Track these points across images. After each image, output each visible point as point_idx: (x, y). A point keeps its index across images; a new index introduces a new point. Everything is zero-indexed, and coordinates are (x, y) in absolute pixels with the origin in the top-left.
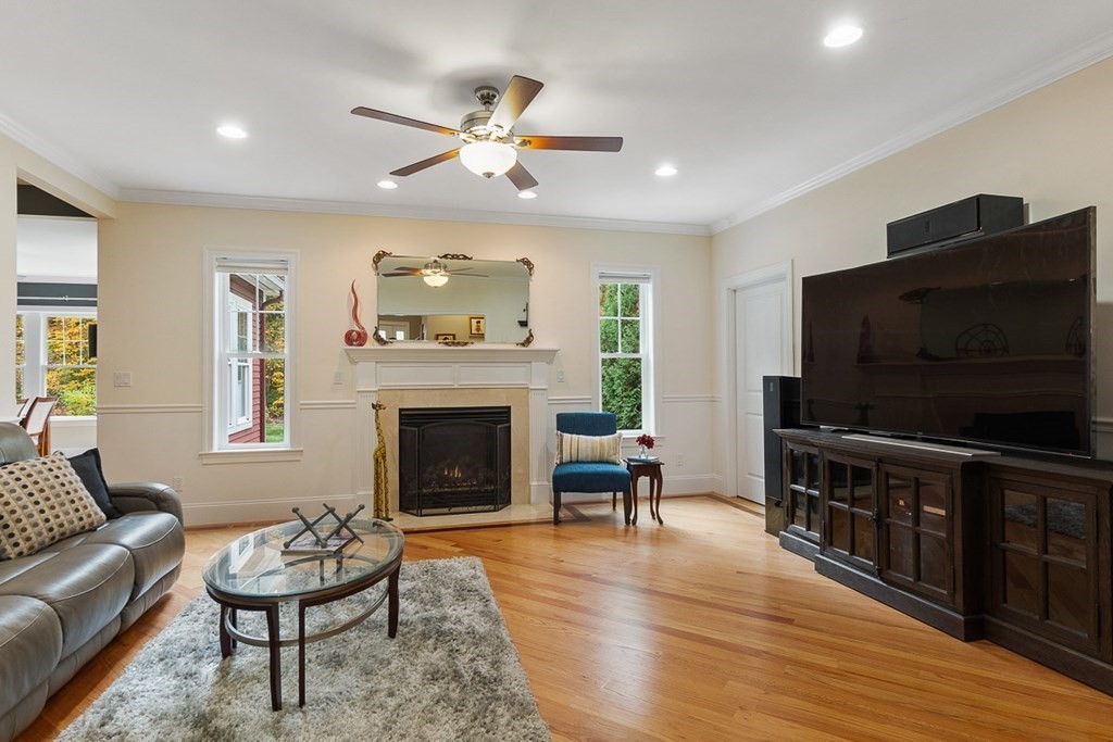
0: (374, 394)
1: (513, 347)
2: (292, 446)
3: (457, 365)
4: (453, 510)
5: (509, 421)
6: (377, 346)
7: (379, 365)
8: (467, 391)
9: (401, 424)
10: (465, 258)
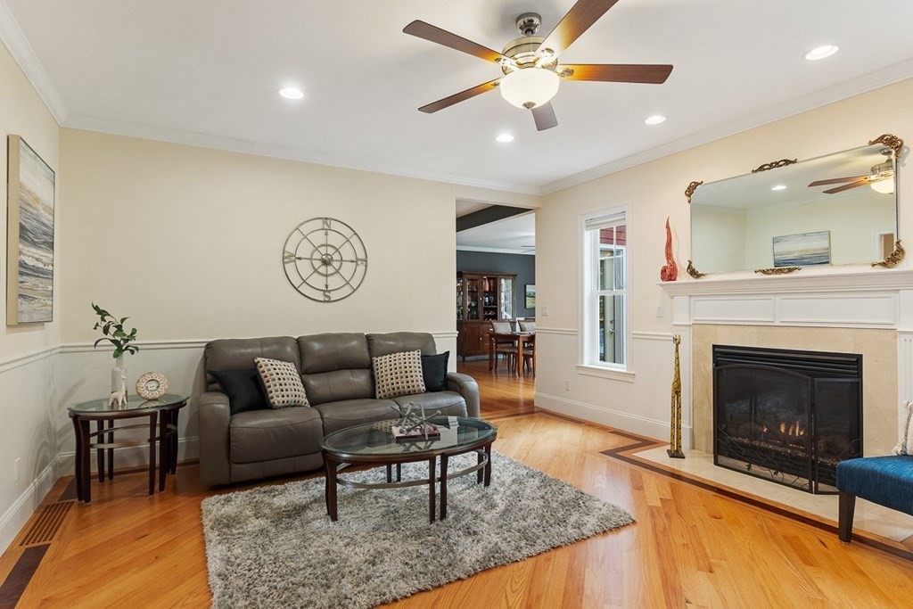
0: (687, 328)
1: (868, 269)
2: (627, 369)
3: (778, 298)
4: (755, 468)
5: (860, 375)
6: (692, 280)
7: (693, 299)
8: (792, 329)
9: (715, 361)
10: (787, 162)
